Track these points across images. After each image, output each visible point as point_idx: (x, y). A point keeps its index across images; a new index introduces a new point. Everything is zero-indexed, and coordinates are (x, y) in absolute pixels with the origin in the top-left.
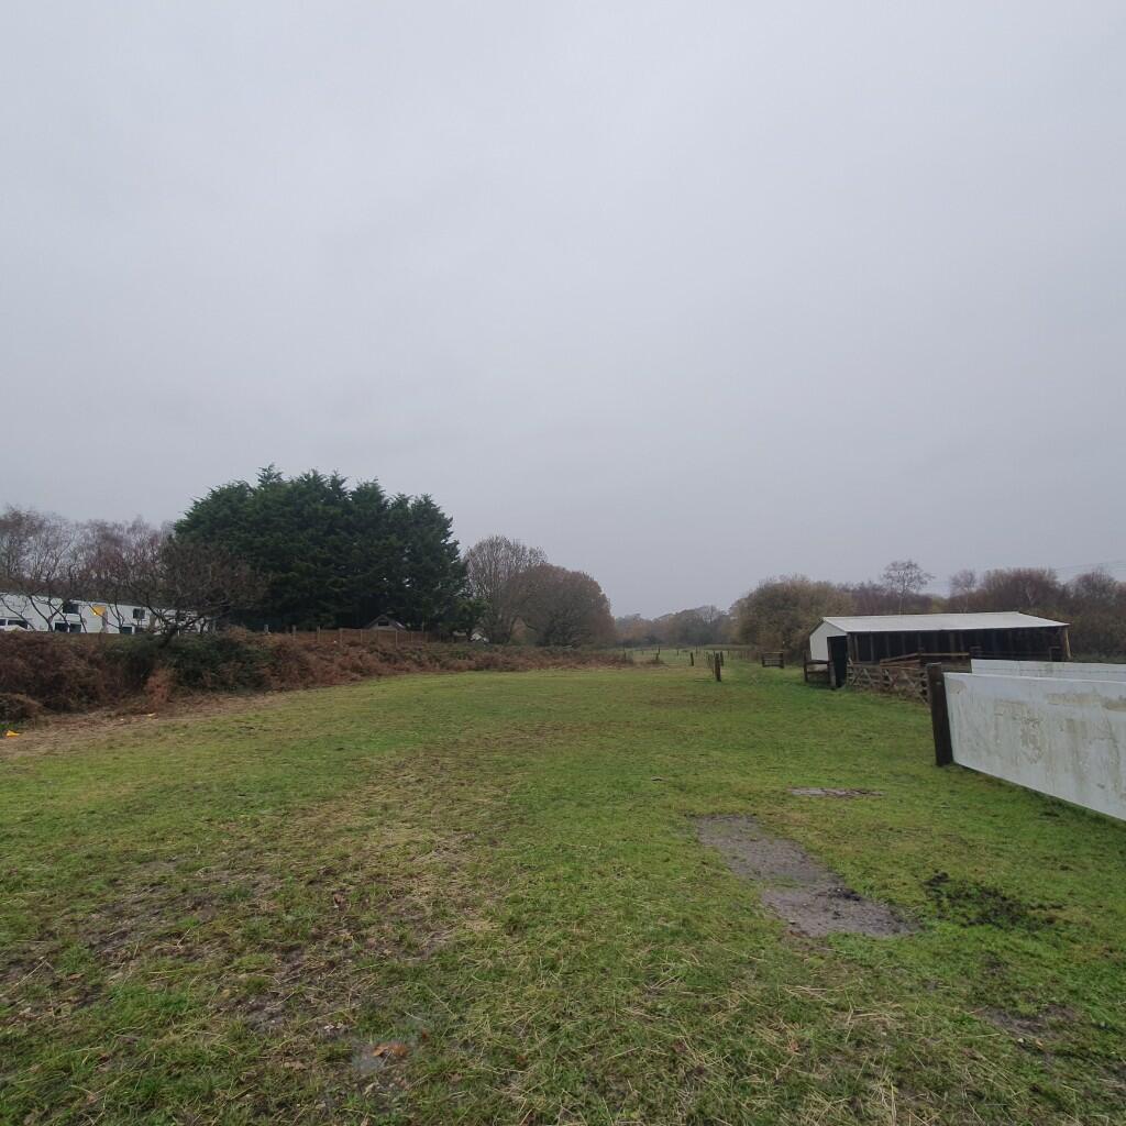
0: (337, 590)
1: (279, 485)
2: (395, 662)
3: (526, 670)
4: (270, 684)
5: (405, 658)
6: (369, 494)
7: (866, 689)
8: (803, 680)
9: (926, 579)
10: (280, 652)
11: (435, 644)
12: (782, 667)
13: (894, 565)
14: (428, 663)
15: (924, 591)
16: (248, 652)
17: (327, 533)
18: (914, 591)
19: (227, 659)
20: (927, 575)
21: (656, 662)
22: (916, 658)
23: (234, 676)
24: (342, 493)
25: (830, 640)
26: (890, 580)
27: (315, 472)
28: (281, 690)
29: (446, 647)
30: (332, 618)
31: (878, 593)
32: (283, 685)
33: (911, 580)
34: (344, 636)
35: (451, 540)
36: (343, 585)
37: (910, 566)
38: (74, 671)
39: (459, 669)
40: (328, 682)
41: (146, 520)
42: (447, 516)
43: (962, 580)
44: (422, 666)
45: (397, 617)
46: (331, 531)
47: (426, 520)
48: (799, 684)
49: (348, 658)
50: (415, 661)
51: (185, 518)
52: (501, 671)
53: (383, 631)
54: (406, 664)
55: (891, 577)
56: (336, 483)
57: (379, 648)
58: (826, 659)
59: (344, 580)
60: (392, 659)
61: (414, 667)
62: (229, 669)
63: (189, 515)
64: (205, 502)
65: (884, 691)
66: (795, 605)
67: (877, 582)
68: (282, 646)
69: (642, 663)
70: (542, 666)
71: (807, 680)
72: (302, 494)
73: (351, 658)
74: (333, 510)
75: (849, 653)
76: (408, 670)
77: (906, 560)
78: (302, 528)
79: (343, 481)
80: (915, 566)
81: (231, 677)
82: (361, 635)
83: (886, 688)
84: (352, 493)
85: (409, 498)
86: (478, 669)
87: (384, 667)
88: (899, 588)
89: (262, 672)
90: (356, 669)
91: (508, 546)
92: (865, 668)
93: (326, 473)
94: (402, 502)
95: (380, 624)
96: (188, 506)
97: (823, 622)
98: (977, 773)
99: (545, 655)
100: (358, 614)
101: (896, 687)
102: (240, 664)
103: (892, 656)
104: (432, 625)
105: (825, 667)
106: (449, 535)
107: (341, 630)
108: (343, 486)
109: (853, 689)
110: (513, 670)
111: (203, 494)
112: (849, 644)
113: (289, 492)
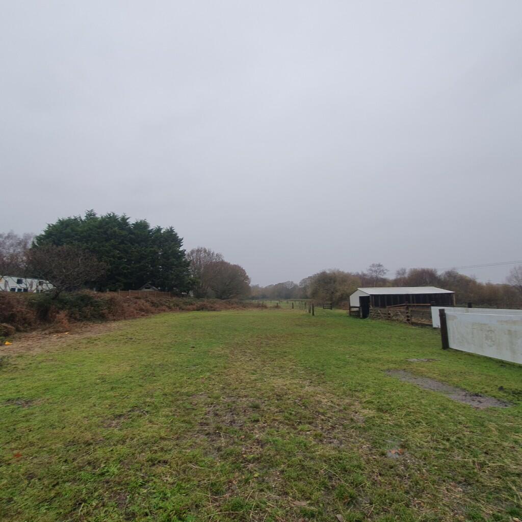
0: (126, 271)
1: (95, 219)
2: (157, 307)
3: (220, 311)
4: (108, 317)
5: (162, 305)
6: (142, 226)
7: (380, 318)
8: (348, 315)
9: (385, 271)
10: (111, 301)
11: (174, 299)
12: (331, 309)
13: (373, 265)
14: (173, 307)
15: (385, 277)
16: (96, 302)
17: (120, 243)
18: (382, 277)
19: (86, 305)
20: (386, 270)
21: (277, 307)
22: (404, 306)
23: (91, 313)
24: (127, 224)
25: (361, 298)
26: (371, 271)
27: (114, 214)
28: (114, 320)
29: (180, 299)
30: (122, 285)
31: (365, 277)
32: (115, 318)
33: (380, 272)
34: (131, 294)
35: (181, 249)
36: (128, 269)
37: (379, 265)
38: (21, 311)
39: (188, 310)
40: (132, 316)
41: (15, 233)
42: (180, 237)
43: (401, 272)
44: (170, 308)
45: (153, 284)
46: (122, 242)
47: (170, 239)
48: (347, 316)
49: (137, 304)
50: (167, 306)
51: (43, 233)
52: (209, 311)
53: (149, 292)
54: (164, 308)
55: (372, 270)
56: (124, 220)
57: (150, 300)
58: (359, 306)
59: (129, 266)
60: (156, 305)
61: (167, 309)
62: (87, 310)
63: (46, 231)
64: (54, 226)
65: (388, 319)
66: (335, 282)
67: (366, 272)
68: (112, 299)
69: (271, 307)
70: (226, 308)
71: (350, 315)
72: (107, 223)
73: (139, 305)
74: (124, 233)
75: (371, 303)
76: (164, 311)
77: (378, 263)
78: (107, 240)
79: (128, 218)
80: (381, 266)
81: (89, 314)
82: (139, 293)
83: (389, 318)
84: (133, 224)
85: (162, 229)
86: (198, 310)
87: (153, 309)
88: (374, 274)
89: (104, 311)
90: (142, 310)
91: (205, 251)
92: (379, 310)
93: (119, 214)
94: (159, 230)
95: (146, 288)
96: (45, 227)
97: (357, 290)
98: (462, 352)
99: (226, 303)
100: (134, 283)
101: (394, 318)
102: (93, 308)
103: (394, 305)
104: (170, 289)
105: (357, 309)
106: (181, 246)
107: (130, 291)
108: (128, 221)
109: (373, 318)
110: (214, 310)
111: (54, 222)
112: (370, 299)
113: (100, 222)
